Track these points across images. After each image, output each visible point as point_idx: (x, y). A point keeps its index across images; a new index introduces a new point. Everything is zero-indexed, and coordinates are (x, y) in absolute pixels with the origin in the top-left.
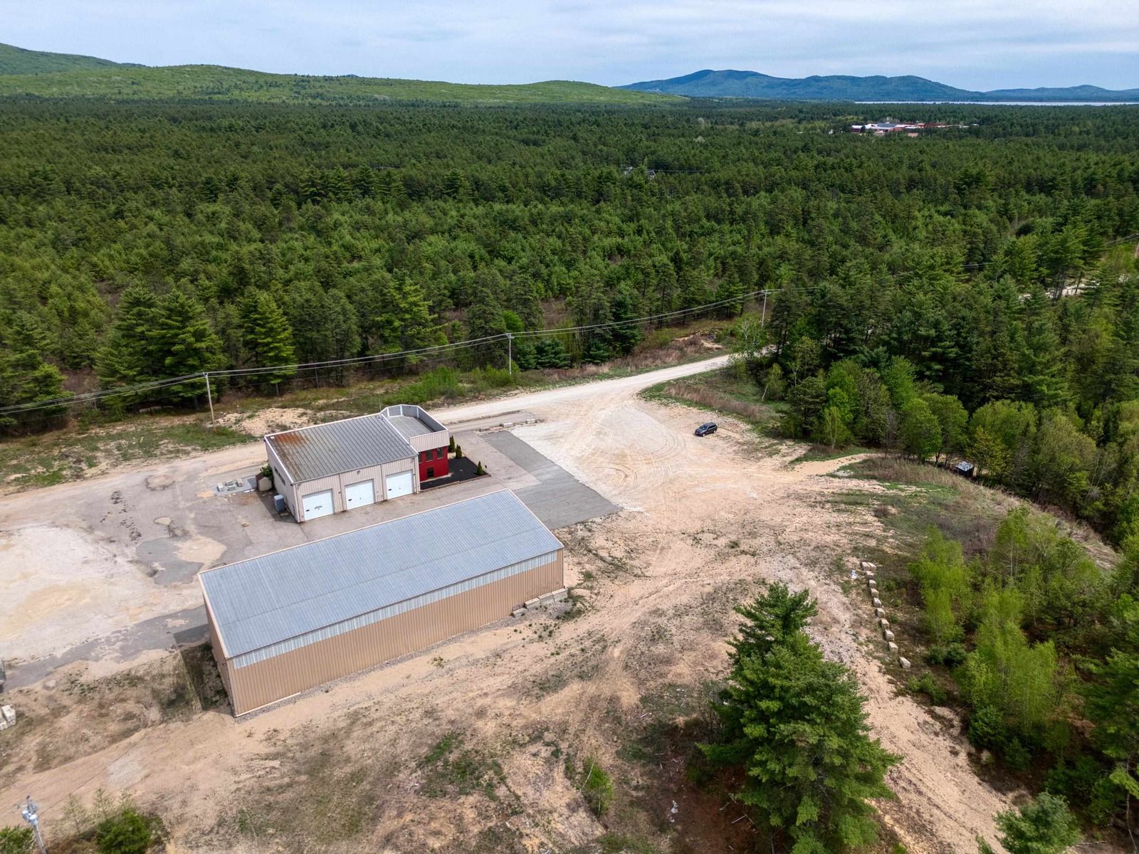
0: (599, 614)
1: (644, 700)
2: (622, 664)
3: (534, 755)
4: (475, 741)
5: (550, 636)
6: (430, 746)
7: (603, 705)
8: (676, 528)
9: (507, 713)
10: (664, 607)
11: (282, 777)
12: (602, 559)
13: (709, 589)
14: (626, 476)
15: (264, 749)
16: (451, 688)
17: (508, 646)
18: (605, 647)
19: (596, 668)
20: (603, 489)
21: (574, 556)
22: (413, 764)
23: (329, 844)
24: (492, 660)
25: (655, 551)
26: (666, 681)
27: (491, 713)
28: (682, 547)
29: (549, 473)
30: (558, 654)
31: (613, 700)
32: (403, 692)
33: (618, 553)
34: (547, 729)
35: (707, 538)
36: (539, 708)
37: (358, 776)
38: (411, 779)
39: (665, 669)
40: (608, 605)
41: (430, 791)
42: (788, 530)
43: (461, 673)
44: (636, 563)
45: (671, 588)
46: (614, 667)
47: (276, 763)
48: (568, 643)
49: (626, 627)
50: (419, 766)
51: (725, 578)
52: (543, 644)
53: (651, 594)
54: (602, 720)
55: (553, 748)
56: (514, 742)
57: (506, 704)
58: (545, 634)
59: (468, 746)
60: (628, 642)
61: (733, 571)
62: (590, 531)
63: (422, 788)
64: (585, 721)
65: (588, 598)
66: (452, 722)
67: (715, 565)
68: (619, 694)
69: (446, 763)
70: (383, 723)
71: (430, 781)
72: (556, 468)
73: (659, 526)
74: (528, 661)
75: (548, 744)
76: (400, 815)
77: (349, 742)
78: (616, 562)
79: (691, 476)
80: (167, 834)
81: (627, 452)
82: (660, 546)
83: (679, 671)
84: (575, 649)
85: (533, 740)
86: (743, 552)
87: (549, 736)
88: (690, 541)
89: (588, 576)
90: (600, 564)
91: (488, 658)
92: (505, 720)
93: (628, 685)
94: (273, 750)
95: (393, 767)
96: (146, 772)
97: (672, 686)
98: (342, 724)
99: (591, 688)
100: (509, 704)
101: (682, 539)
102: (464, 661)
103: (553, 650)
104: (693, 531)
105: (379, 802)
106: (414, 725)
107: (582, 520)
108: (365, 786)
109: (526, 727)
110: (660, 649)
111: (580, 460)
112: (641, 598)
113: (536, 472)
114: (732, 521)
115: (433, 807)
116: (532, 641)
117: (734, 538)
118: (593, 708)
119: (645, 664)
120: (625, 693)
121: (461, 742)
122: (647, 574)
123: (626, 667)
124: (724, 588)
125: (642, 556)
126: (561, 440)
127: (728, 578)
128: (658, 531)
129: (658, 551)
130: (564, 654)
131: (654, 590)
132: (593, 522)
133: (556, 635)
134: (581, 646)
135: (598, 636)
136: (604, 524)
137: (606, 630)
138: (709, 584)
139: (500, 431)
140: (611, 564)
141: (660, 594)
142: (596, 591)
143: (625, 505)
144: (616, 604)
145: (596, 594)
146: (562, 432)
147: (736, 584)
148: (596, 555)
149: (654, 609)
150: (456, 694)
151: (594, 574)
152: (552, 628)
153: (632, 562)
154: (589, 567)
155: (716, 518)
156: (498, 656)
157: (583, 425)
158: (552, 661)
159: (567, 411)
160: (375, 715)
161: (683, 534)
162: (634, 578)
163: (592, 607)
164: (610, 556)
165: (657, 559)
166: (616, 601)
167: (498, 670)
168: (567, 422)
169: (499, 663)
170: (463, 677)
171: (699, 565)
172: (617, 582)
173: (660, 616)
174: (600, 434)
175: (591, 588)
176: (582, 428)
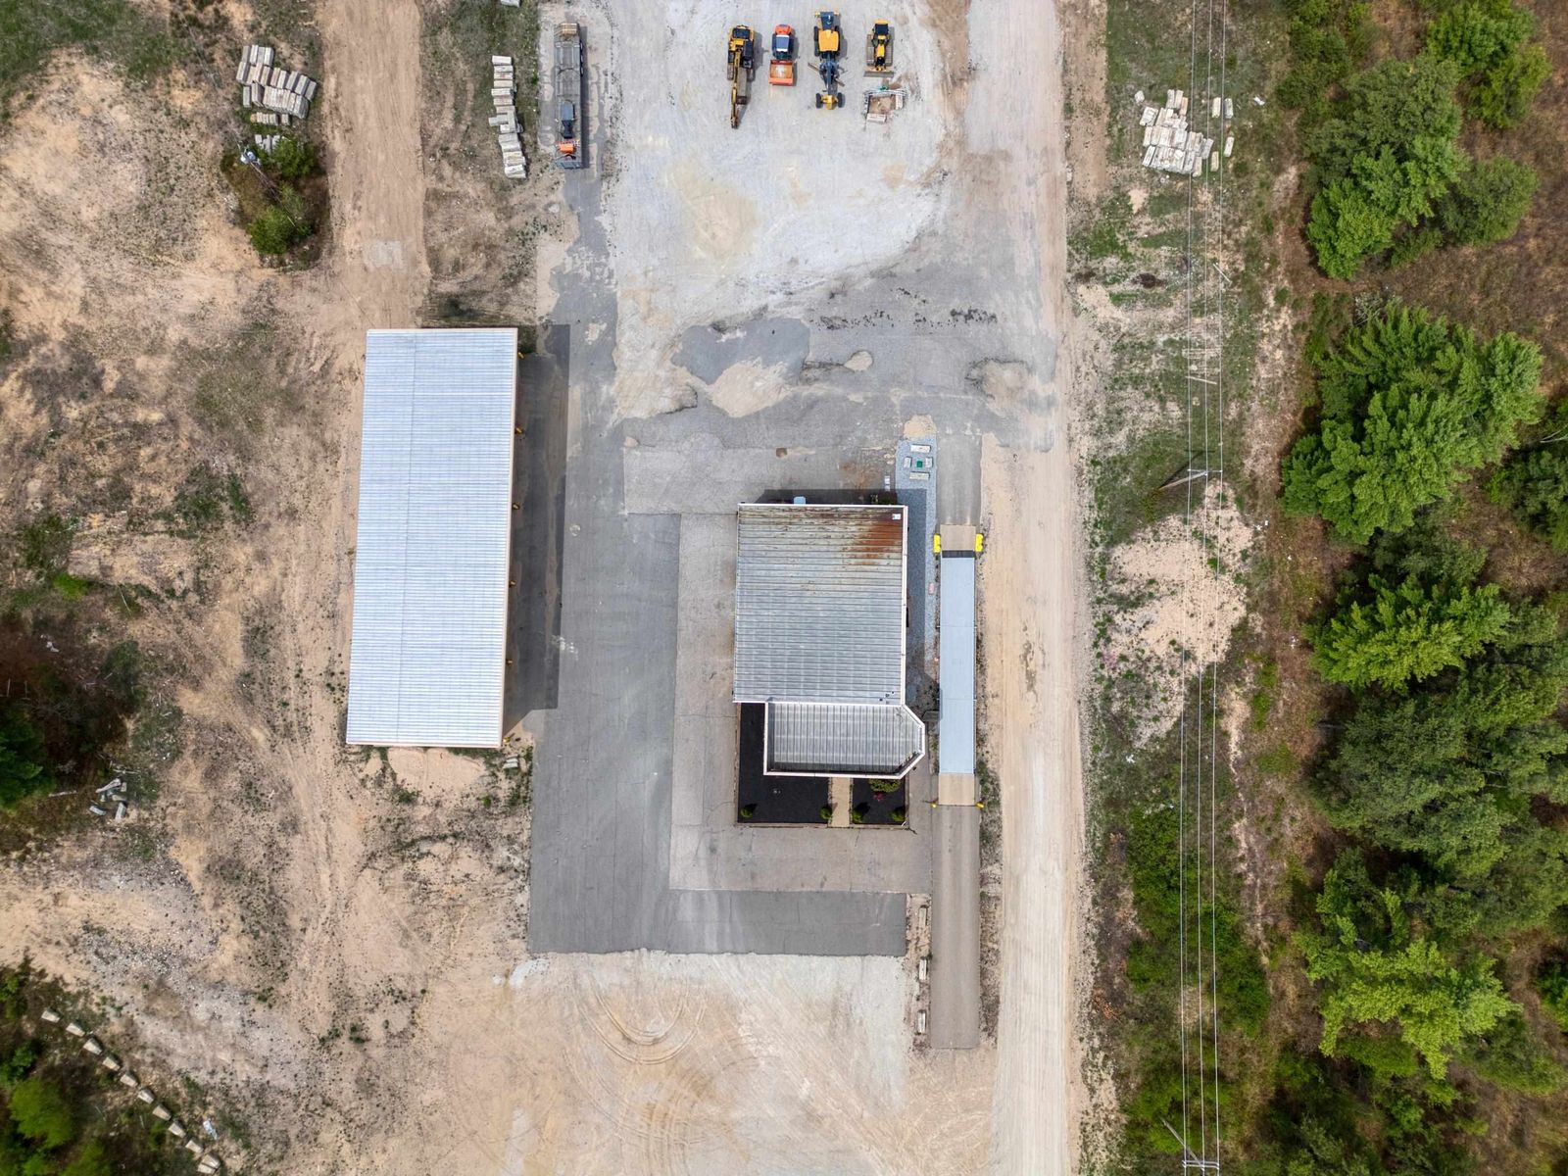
0: (332, 762)
1: (178, 713)
2: (236, 726)
3: (181, 573)
4: (231, 534)
5: (329, 685)
6: (252, 495)
7: (197, 670)
8: (442, 991)
9: (248, 580)
10: (296, 841)
11: (295, 369)
12: (430, 839)
14: (629, 1040)
15: (341, 363)
16: (314, 548)
17: (339, 635)
18: (274, 728)
19: (249, 699)
21: (457, 809)
22: (238, 472)
23: (201, 381)
24: (330, 607)
26: (187, 754)
27: (256, 566)
28: (400, 964)
29: (700, 921)
30: (297, 676)
31: (196, 685)
32: (336, 503)
33: (426, 867)
34: (202, 602)
36: (233, 611)
37: (256, 425)
38: (223, 464)
39: (204, 765)
40: (338, 782)
41: (200, 473)
43: (330, 568)
44: (396, 876)
45: (325, 878)
46: (237, 716)
47: (316, 368)
48: (307, 697)
49: (291, 775)
50: (234, 476)
52: (321, 669)
53: (329, 847)
54: (179, 656)
55: (178, 594)
56: (207, 566)
57: (261, 586)
58: (334, 681)
59: (228, 526)
60: (264, 757)
61: (311, 985)
62: (502, 870)
63: (208, 468)
64: (190, 642)
65: (361, 765)
66: (267, 526)
67: (332, 972)
68: (201, 695)
69: (222, 499)
70: (306, 468)
71: (211, 477)
72: (712, 947)
73: (458, 972)
74: (306, 641)
75: (185, 592)
76: (191, 439)
77: (301, 433)
78: (412, 851)
79: (573, 1145)
80: (285, 271)
82: (414, 935)
83: (191, 777)
84: (291, 695)
85: (198, 586)
86: (334, 1034)
87: (193, 598)
88: (400, 984)
89: (406, 798)
90: (422, 830)
91: (336, 604)
92: (240, 574)
93: (205, 711)
94: (335, 369)
95: (245, 455)
96: (372, 269)
97: (177, 754)
98: (328, 436)
99: (224, 674)
100: (257, 589)
101: (410, 977)
102: (345, 579)
103: (304, 674)
104: (424, 1009)
105: (215, 429)
106: (287, 493)
107: (534, 874)
108: (241, 426)
109: (218, 585)
110: (232, 782)
112: (330, 830)
113: (712, 905)
114: (413, 1088)
115: (183, 466)
116: (332, 661)
117: (375, 1051)
118: (200, 658)
119: (220, 750)
120: (197, 701)
121: (237, 522)
122: (367, 872)
123: (229, 728)
124: (283, 940)
125: (406, 892)
126: (821, 1029)
127: (301, 965)
128: (449, 961)
129: (404, 923)
130: (292, 681)
131: (334, 856)
132: (521, 889)
133: (327, 692)
134: (292, 707)
135: (297, 735)
136: (506, 900)
137: (301, 750)
138: (304, 930)
139: (908, 942)
140: (413, 842)
141: (322, 858)
142: (369, 784)
143: (541, 968)
144: (335, 792)
145: (363, 782)
146: (856, 1053)
147: (283, 964)
148: (443, 838)
149: (302, 828)
150: (302, 548)
151: (406, 807)
152: (338, 694)
153: (402, 872)
154: (422, 811)
155: (434, 1074)
156: (332, 616)
157: (866, 1114)
158: (291, 664)
159: (945, 1127)
160: (321, 467)
161: (423, 991)
162: (371, 848)
163: (345, 761)
164: (429, 853)
165: (391, 911)
166: (340, 797)
167: (311, 605)
168: (896, 1095)
169: (321, 612)
170: (323, 566)
171: (346, 951)
172: (372, 823)
173: (282, 824)
174: (810, 1118)
175: (379, 783)
176: (852, 1101)
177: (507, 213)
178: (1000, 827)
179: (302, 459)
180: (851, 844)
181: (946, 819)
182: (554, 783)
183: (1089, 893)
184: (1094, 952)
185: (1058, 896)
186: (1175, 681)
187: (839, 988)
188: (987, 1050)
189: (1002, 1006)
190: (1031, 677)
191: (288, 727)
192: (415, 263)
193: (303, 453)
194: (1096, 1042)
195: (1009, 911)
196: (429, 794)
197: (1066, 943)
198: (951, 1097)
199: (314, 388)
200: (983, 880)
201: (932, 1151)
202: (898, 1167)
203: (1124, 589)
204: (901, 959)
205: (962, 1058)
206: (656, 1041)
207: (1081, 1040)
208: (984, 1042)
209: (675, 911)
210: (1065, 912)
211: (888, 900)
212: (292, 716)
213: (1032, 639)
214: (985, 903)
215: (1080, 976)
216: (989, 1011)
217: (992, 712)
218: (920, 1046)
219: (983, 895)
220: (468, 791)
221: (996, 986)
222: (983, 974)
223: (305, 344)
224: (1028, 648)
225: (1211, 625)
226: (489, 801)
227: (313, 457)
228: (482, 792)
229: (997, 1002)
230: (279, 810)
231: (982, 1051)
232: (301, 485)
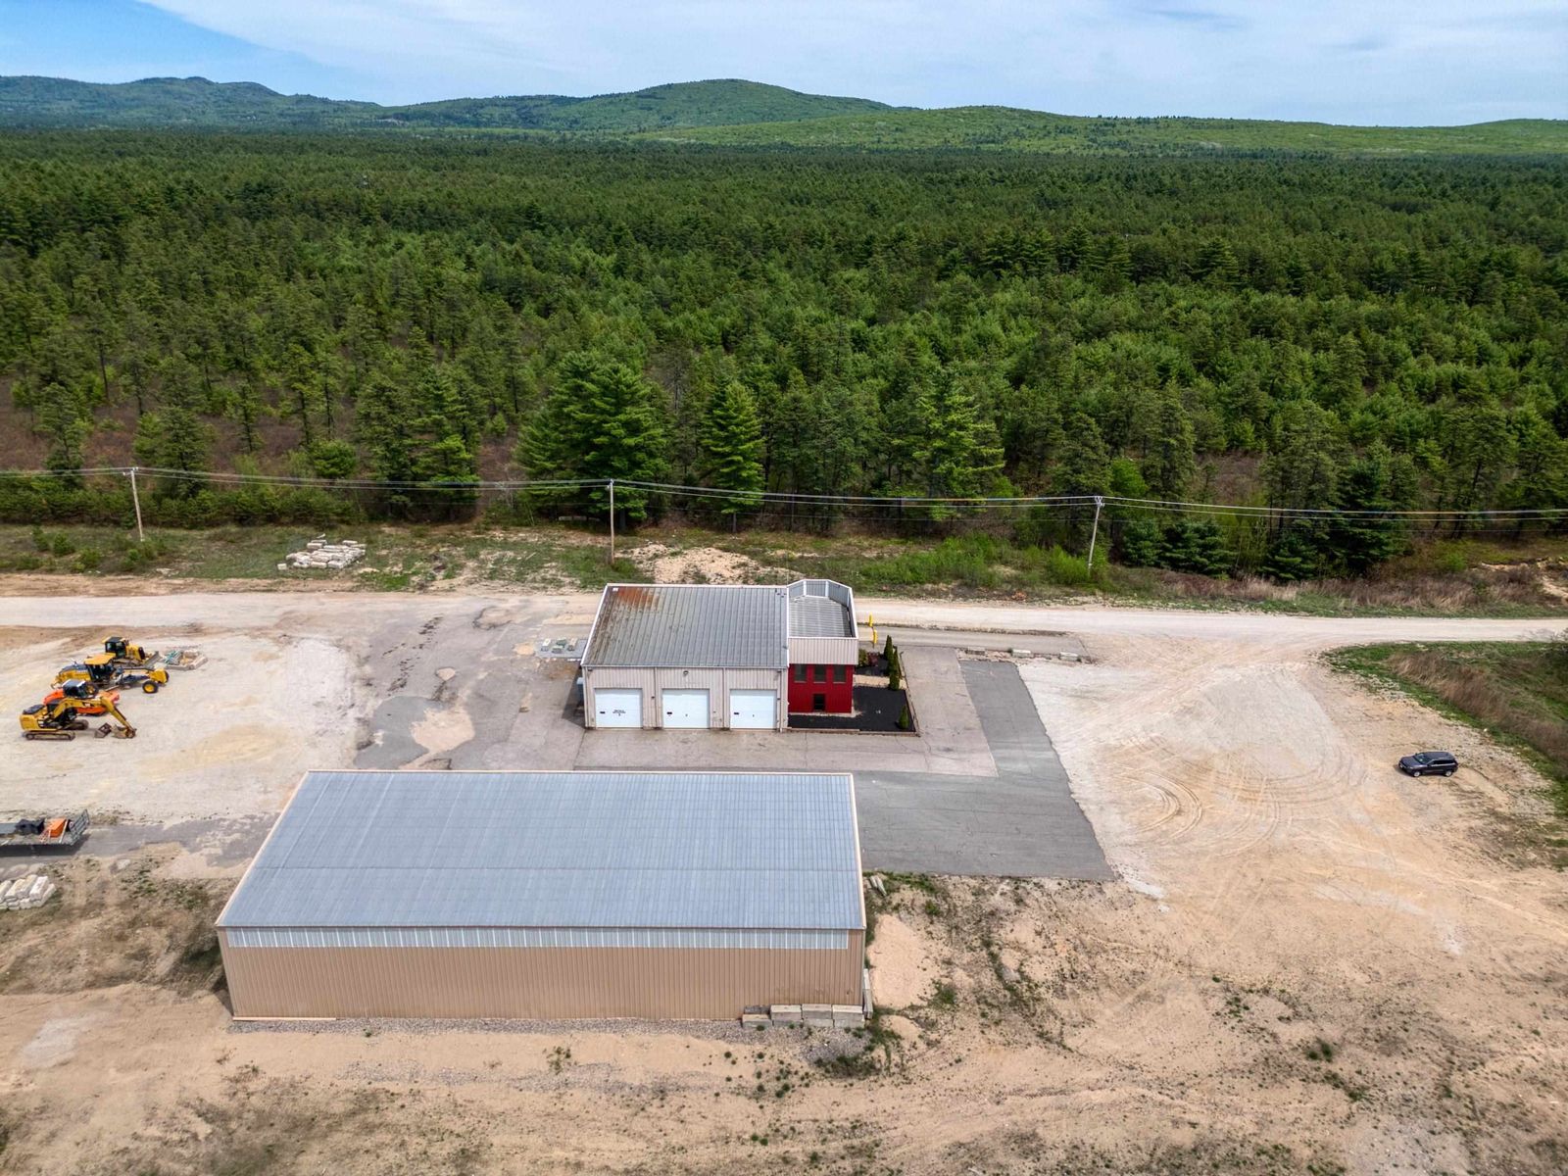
0: (906, 1089)
5: (779, 1095)
8: (1206, 961)
10: (1048, 1135)
12: (999, 972)
13: (1184, 1137)
14: (1179, 812)
15: (217, 1094)
16: (537, 1123)
17: (692, 1082)
20: (1110, 825)
21: (950, 942)
24: (646, 1097)
25: (1123, 994)
28: (1189, 1005)
29: (1026, 760)
30: (764, 1142)
32: (462, 1093)
33: (1039, 972)
35: (1267, 1009)
40: (938, 1078)
42: (1491, 1065)
43: (575, 1101)
44: (1063, 1007)
45: (1098, 1097)
47: (203, 1129)
48: (799, 1127)
49: (938, 1144)
51: (1246, 1125)
52: (752, 1107)
53: (1044, 1092)
58: (773, 1086)
61: (1277, 1115)
62: (1019, 901)
65: (906, 1045)
67: (1240, 1084)
70: (388, 1138)
72: (1051, 754)
73: (1173, 943)
74: (701, 1129)
77: (318, 1148)
78: (1023, 988)
79: (1325, 854)
81: (1218, 763)
82: (1141, 988)
84: (797, 1150)
86: (1333, 1080)
88: (1218, 1003)
89: (945, 996)
90: (988, 979)
91: (642, 1088)
94: (224, 1102)
96: (70, 1055)
98: (338, 1107)
101: (1204, 992)
102: (600, 1077)
103: (760, 1132)
104: (1244, 981)
107: (1014, 874)
111: (1108, 752)
112: (1018, 1091)
113: (1005, 753)
114: (1356, 993)
116: (738, 1091)
117: (1331, 1033)
122: (1069, 1042)
124: (1222, 1151)
125: (1085, 997)
126: (1102, 704)
127: (1251, 1129)
128: (1162, 952)
129: (1130, 999)
130: (774, 1150)
131: (1059, 1085)
132: (1038, 885)
133: (792, 1097)
134: (819, 1148)
135: (867, 1139)
136: (1057, 898)
137: (893, 1133)
138: (1193, 1125)
139: (1002, 661)
140: (1010, 989)
141: (1064, 1100)
142: (933, 1036)
143: (1130, 871)
144: (955, 1083)
145: (930, 1044)
146: (1114, 690)
147: (1261, 1152)
148: (993, 957)
149: (1027, 1130)
150: (534, 1140)
151: (960, 997)
152: (794, 1080)
153: (1056, 1001)
154: (961, 978)
155: (1322, 970)
156: (661, 1093)
157: (1167, 687)
158: (742, 1152)
159: (1153, 655)
160: (393, 1116)
161: (1216, 980)
162: (1034, 1039)
163: (902, 1068)
164: (1019, 971)
165: (1117, 1014)
166: (960, 1077)
167: (639, 1124)
169: (652, 1110)
170: (573, 1109)
171: (1202, 1069)
172: (992, 1034)
173: (1025, 1154)
174: (1189, 712)
175: (930, 1025)
176: (1160, 692)
177: (94, 907)
179: (368, 1144)
180: (923, 680)
182: (898, 855)
183: (932, 599)
185: (938, 609)
186: (763, 569)
187: (1059, 694)
188: (1078, 635)
189: (1039, 629)
191: (854, 1152)
192: (102, 1001)
193: (358, 1143)
194: (1048, 601)
195: (957, 623)
196: (935, 972)
198: (1127, 651)
199: (242, 1132)
200: (936, 630)
201: (1177, 661)
202: (1202, 675)
204: (1018, 664)
205: (1091, 645)
206: (1170, 794)
208: (1072, 637)
209: (1022, 773)
211: (966, 667)
212: (835, 1146)
214: (954, 630)
215: (999, 605)
216: (1045, 633)
218: (1090, 661)
219: (948, 630)
220: (923, 932)
221: (1022, 630)
223: (147, 1148)
225: (719, 557)
226: (931, 911)
227: (369, 1129)
228: (922, 920)
229: (1035, 630)
230: (1003, 1160)
231: (1080, 637)
232: (416, 1144)
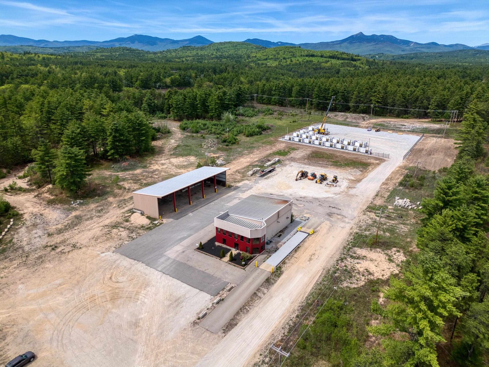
1: (106, 199)
2: (113, 203)
8: (84, 249)
10: (97, 219)
12: (122, 227)
13: (76, 228)
14: (111, 278)
18: (118, 206)
19: (120, 202)
20: (126, 262)
21: (134, 226)
28: (84, 242)
29: (163, 263)
31: (115, 198)
33: (114, 231)
39: (99, 205)
44: (106, 230)
45: (93, 225)
49: (111, 211)
51: (66, 234)
53: (101, 222)
54: (118, 195)
55: (129, 190)
60: (111, 208)
61: (61, 237)
62: (129, 237)
67: (69, 237)
72: (159, 269)
73: (93, 248)
75: (131, 190)
82: (94, 239)
83: (94, 205)
86: (51, 246)
88: (78, 245)
89: (127, 221)
93: (111, 200)
97: (97, 203)
101: (82, 245)
107: (135, 240)
110: (100, 208)
112: (105, 220)
114: (48, 263)
117: (53, 253)
118: (121, 196)
119: (105, 204)
122: (102, 227)
123: (111, 203)
124: (69, 229)
125: (104, 232)
126: (167, 303)
128: (94, 246)
132: (129, 241)
136: (122, 241)
138: (75, 230)
139: (219, 294)
141: (97, 222)
143: (112, 255)
145: (123, 216)
146: (171, 315)
147: (62, 232)
148: (125, 228)
149: (101, 218)
151: (125, 222)
153: (108, 230)
154: (127, 224)
155: (57, 262)
157: (154, 334)
159: (178, 354)
161: (80, 248)
162: (108, 225)
163: (124, 213)
164: (118, 229)
165: (96, 234)
166: (115, 216)
168: (171, 334)
171: (77, 236)
172: (115, 222)
173: (99, 216)
174: (135, 324)
176: (154, 327)
178: (275, 282)
180: (223, 266)
181: (258, 271)
182: (160, 229)
183: (297, 313)
184: (287, 330)
185: (284, 308)
186: (363, 278)
187: (185, 295)
188: (219, 336)
189: (236, 327)
190: (310, 259)
191: (121, 207)
194: (267, 360)
195: (262, 303)
196: (132, 222)
197: (277, 323)
198: (190, 345)
200: (258, 290)
201: (166, 360)
202: (147, 358)
203: (354, 255)
204: (212, 297)
205: (207, 334)
206: (117, 282)
207: (261, 355)
208: (220, 333)
209: (159, 258)
210: (283, 314)
211: (222, 282)
213: (316, 253)
214: (255, 295)
215: (275, 335)
216: (230, 325)
217: (293, 260)
218: (195, 323)
219: (255, 293)
220: (141, 224)
221: (240, 320)
222: (238, 313)
224: (314, 254)
225: (383, 270)
226: (143, 227)
228: (144, 225)
229: (236, 325)
230: (101, 214)
231: (216, 336)
